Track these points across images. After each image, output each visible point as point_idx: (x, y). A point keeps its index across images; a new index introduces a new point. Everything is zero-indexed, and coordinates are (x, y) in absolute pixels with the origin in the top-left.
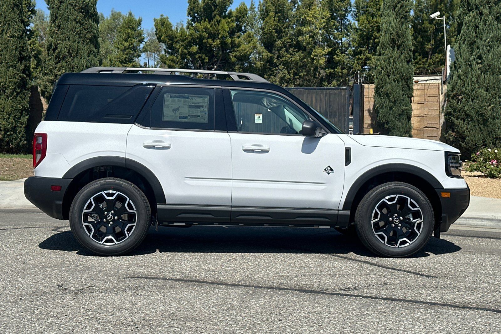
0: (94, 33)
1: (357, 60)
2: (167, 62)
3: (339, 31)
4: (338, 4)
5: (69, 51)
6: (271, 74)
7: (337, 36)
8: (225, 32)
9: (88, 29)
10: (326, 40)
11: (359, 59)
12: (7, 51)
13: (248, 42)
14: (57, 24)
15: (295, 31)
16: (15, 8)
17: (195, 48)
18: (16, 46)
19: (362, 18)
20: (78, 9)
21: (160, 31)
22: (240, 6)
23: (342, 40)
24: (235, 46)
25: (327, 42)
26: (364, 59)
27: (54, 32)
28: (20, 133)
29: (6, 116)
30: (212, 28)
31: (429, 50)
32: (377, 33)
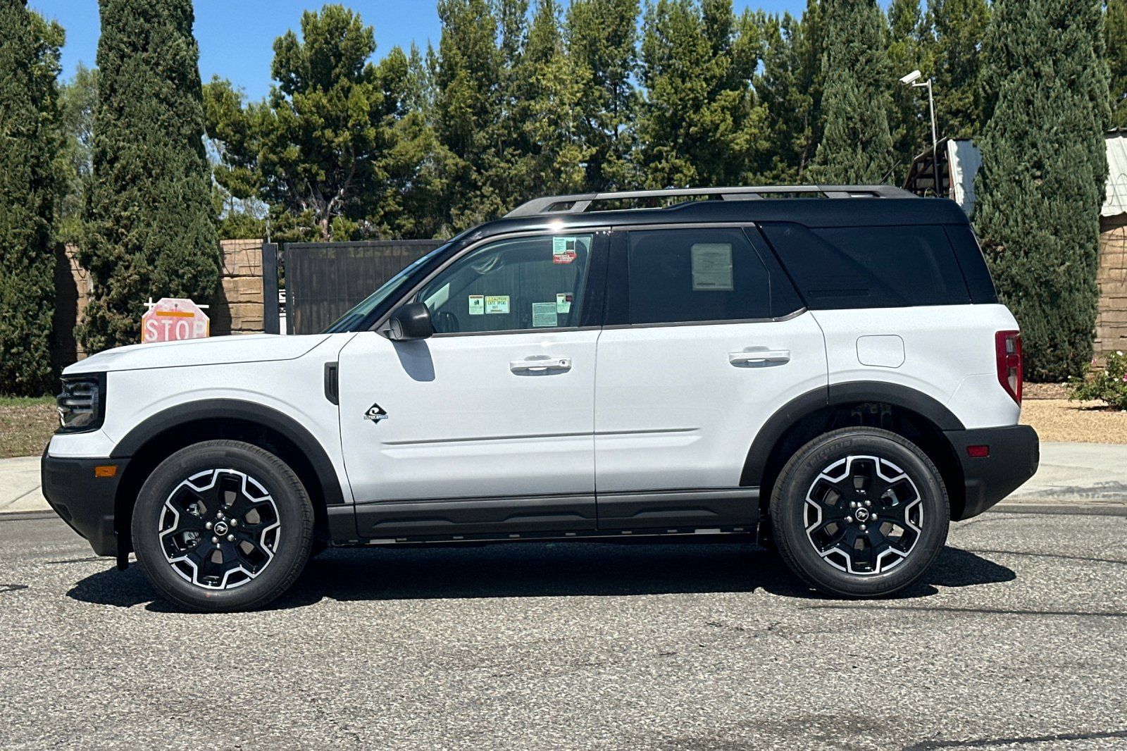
0: (197, 124)
1: (652, 174)
2: (231, 183)
3: (612, 110)
4: (607, 52)
5: (146, 163)
6: (465, 207)
7: (608, 121)
8: (361, 113)
9: (184, 115)
10: (583, 129)
11: (656, 170)
12: (7, 166)
13: (412, 135)
14: (115, 105)
15: (515, 109)
16: (19, 72)
17: (294, 151)
18: (25, 156)
19: (662, 81)
20: (163, 71)
21: (214, 113)
22: (390, 55)
23: (616, 131)
24: (384, 144)
25: (586, 133)
26: (667, 170)
27: (108, 124)
28: (37, 349)
29: (7, 312)
30: (332, 106)
31: (800, 150)
32: (694, 113)
